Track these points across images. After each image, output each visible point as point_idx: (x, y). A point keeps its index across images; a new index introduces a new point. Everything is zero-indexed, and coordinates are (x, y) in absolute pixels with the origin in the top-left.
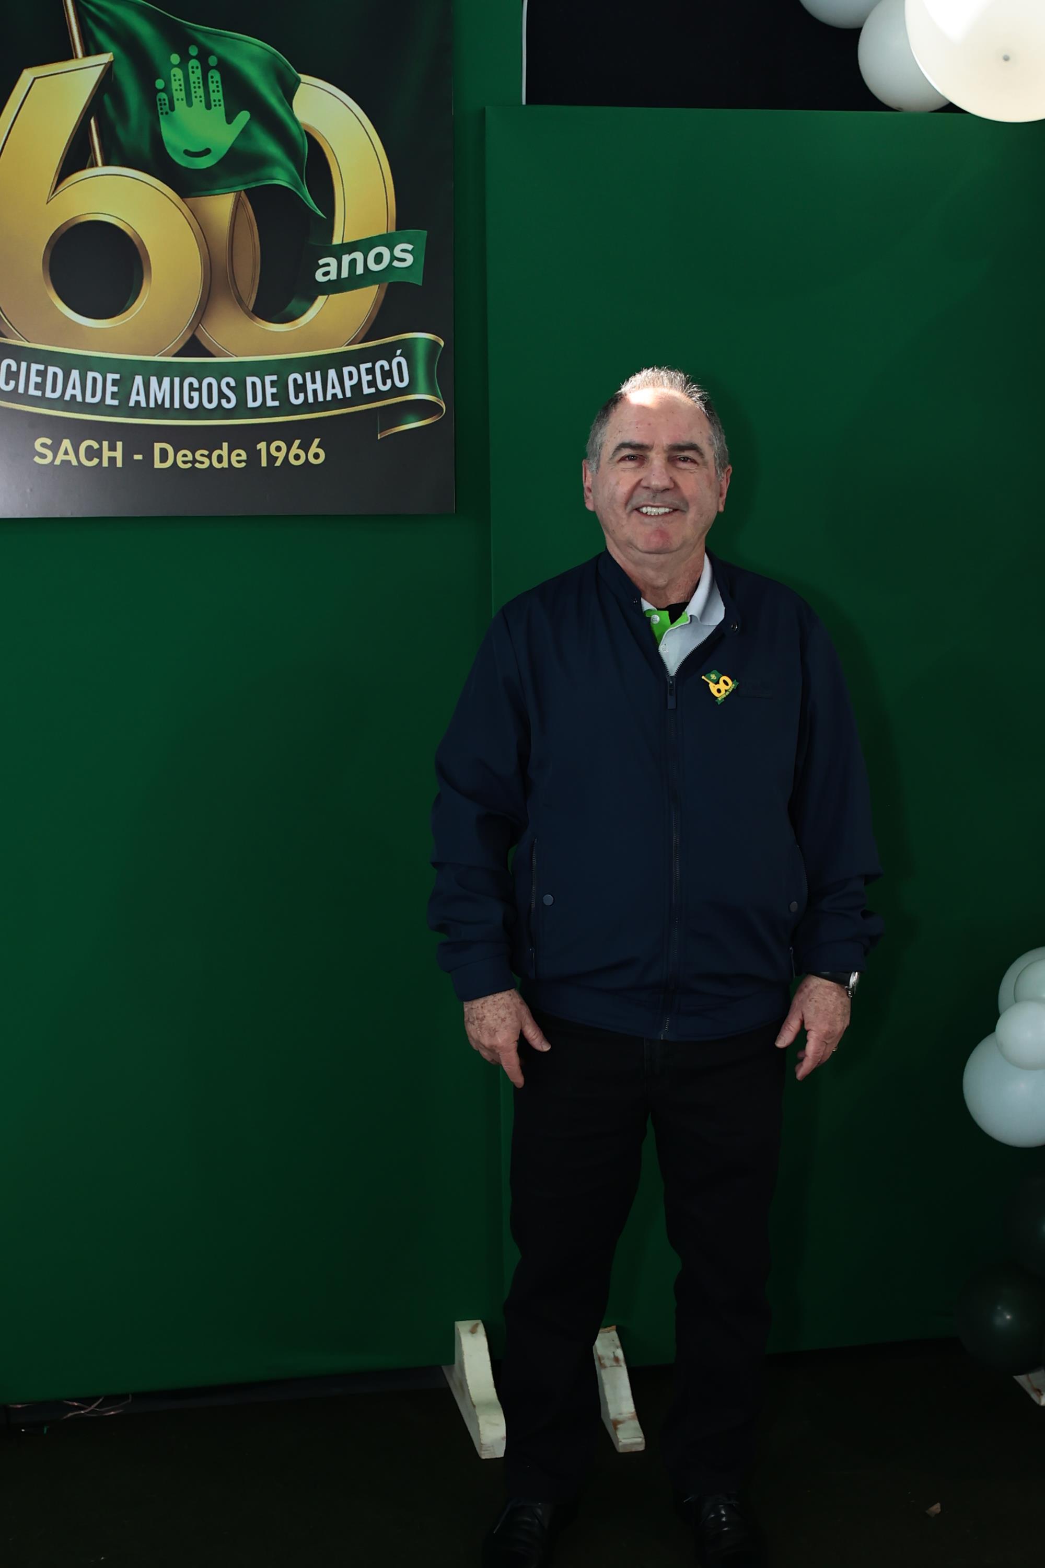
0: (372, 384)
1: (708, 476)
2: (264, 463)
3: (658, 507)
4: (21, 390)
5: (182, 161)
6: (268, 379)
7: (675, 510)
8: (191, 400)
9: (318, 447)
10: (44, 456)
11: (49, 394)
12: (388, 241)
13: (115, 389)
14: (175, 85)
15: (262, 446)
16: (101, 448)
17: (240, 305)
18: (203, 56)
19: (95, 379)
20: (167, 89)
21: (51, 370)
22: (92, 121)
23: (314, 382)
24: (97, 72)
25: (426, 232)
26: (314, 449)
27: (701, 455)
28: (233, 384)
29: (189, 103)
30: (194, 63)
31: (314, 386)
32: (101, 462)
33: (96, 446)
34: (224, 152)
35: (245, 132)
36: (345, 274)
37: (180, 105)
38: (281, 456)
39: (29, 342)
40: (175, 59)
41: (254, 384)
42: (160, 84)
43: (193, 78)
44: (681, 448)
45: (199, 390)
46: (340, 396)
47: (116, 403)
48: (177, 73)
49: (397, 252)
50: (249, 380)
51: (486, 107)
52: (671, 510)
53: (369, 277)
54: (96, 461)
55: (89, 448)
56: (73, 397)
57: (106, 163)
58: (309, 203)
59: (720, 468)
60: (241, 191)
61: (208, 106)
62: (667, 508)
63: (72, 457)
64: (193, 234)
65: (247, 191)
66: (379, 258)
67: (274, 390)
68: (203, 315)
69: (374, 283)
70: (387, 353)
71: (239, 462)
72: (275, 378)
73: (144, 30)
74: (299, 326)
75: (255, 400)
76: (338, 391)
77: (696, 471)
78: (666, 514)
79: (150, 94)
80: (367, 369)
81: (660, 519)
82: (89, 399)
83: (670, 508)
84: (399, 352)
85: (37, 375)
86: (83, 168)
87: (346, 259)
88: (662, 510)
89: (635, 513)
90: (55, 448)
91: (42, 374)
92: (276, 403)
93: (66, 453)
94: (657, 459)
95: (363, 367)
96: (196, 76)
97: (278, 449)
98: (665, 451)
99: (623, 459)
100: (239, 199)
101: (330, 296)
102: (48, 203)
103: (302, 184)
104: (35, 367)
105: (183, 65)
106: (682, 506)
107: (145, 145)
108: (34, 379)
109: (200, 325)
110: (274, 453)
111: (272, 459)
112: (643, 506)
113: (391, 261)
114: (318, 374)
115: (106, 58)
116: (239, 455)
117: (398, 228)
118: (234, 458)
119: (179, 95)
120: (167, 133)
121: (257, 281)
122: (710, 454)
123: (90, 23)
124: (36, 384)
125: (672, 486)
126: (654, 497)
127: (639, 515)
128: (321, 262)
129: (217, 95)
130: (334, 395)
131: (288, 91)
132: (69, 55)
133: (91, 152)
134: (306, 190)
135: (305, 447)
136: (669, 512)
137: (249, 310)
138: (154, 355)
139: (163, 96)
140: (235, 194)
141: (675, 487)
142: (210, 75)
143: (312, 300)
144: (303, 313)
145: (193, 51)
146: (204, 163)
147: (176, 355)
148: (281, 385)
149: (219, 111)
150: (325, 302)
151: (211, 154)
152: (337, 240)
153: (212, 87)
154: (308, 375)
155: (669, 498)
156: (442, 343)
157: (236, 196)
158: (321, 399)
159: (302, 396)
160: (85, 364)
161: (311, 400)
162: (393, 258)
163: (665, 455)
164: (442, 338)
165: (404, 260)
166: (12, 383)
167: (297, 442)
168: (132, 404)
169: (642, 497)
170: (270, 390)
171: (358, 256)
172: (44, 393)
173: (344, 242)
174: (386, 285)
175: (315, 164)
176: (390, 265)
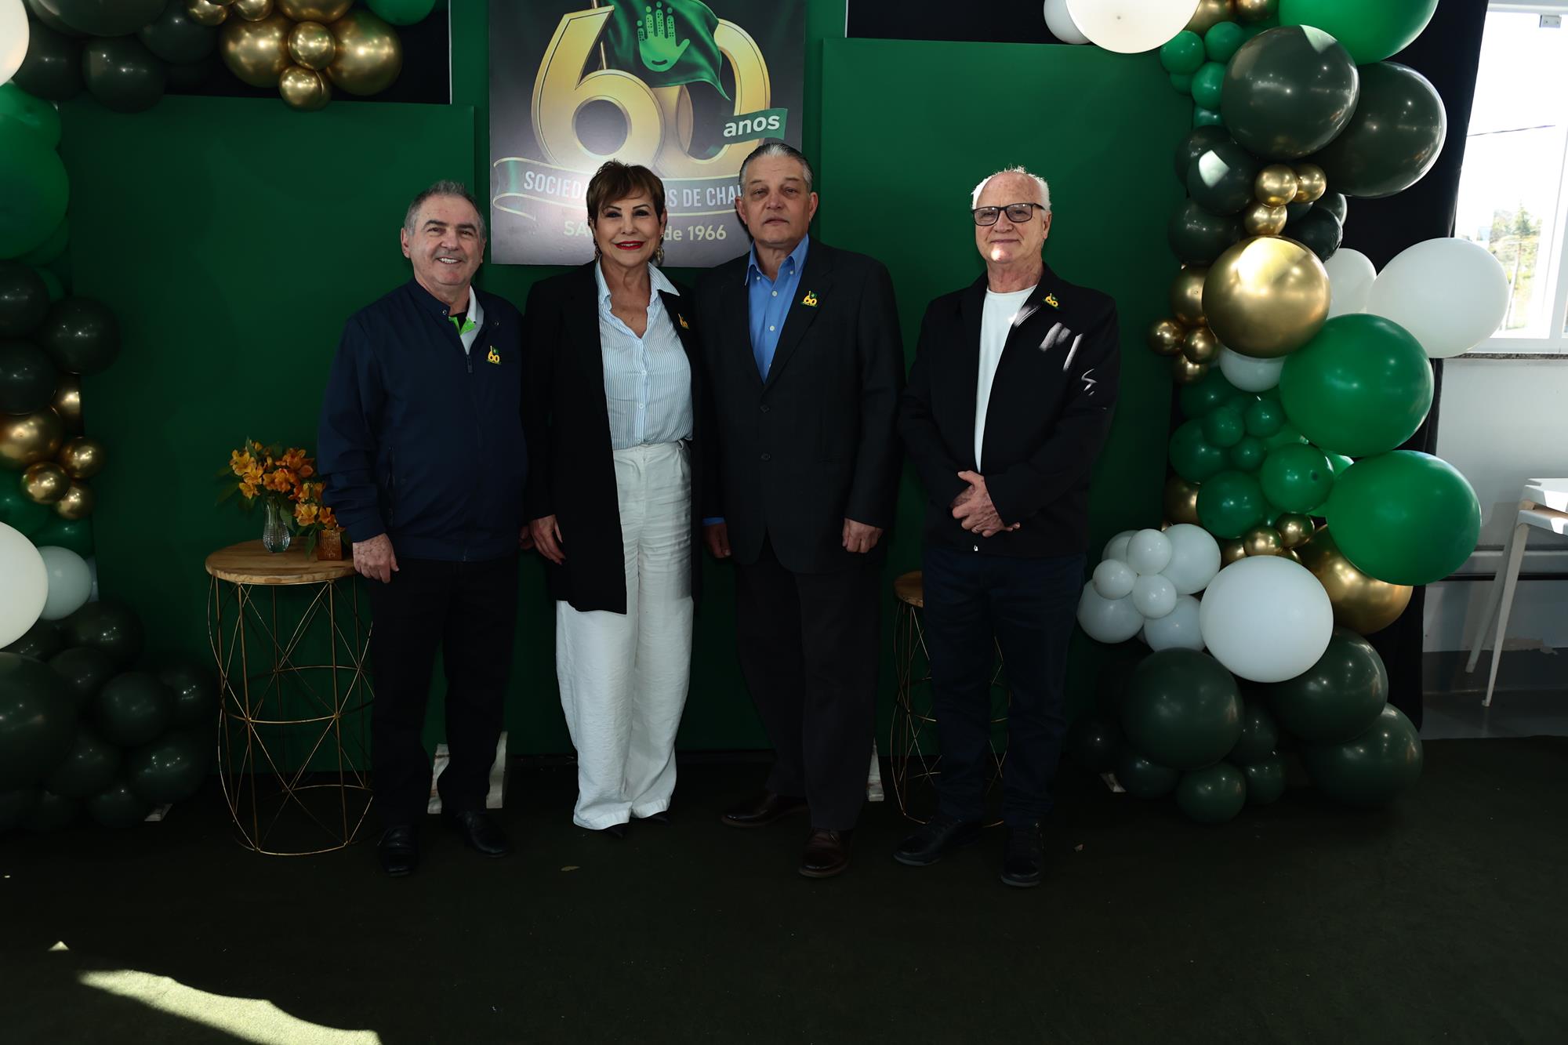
2: (692, 238)
5: (651, 67)
6: (695, 191)
9: (722, 229)
12: (765, 114)
14: (648, 24)
15: (691, 228)
17: (682, 148)
18: (665, 8)
20: (643, 26)
22: (601, 44)
23: (721, 193)
24: (605, 17)
25: (787, 110)
26: (720, 231)
28: (675, 193)
29: (656, 34)
30: (659, 12)
31: (721, 196)
34: (675, 62)
35: (687, 51)
36: (740, 132)
37: (651, 35)
38: (701, 234)
39: (561, 167)
40: (649, 9)
41: (687, 193)
42: (640, 23)
43: (658, 20)
48: (650, 17)
49: (770, 120)
50: (685, 191)
51: (824, 39)
53: (754, 134)
57: (608, 68)
58: (721, 92)
60: (684, 84)
61: (666, 36)
64: (655, 107)
65: (686, 85)
66: (759, 124)
67: (698, 197)
68: (660, 154)
69: (758, 138)
71: (678, 237)
72: (699, 190)
74: (714, 161)
75: (687, 202)
79: (634, 28)
86: (596, 70)
92: (700, 205)
96: (660, 19)
97: (700, 230)
100: (682, 89)
101: (731, 145)
102: (575, 90)
103: (718, 81)
105: (653, 13)
107: (631, 57)
109: (658, 160)
110: (697, 232)
111: (695, 237)
113: (767, 126)
114: (723, 188)
115: (610, 8)
116: (678, 233)
117: (771, 107)
118: (674, 235)
119: (650, 29)
120: (643, 51)
121: (691, 136)
128: (727, 125)
129: (672, 30)
131: (712, 28)
132: (590, 6)
133: (600, 62)
134: (720, 86)
135: (715, 230)
137: (686, 151)
139: (641, 30)
140: (680, 85)
142: (668, 18)
143: (722, 147)
144: (717, 153)
145: (659, 5)
146: (663, 68)
148: (703, 195)
149: (673, 39)
150: (728, 148)
151: (667, 63)
152: (736, 113)
153: (669, 25)
154: (718, 189)
157: (681, 87)
158: (724, 203)
159: (714, 201)
161: (719, 203)
162: (768, 124)
165: (774, 125)
167: (711, 227)
170: (696, 198)
171: (748, 122)
173: (741, 114)
174: (762, 138)
175: (725, 70)
176: (766, 128)
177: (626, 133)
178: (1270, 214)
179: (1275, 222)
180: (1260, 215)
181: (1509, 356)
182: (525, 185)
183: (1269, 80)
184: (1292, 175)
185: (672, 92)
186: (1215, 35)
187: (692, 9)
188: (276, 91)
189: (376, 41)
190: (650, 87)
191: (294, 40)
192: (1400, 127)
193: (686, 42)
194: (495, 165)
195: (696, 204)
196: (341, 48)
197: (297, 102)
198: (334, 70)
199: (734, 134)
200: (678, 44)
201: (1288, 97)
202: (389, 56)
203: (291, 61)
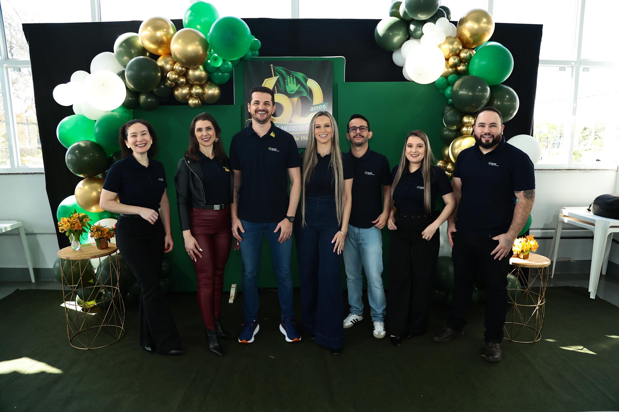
2: (302, 140)
5: (289, 92)
8: (290, 130)
12: (322, 104)
14: (288, 81)
15: (301, 137)
17: (298, 114)
18: (293, 76)
20: (287, 81)
22: (275, 87)
24: (277, 79)
25: (328, 103)
29: (291, 83)
30: (291, 77)
34: (296, 91)
35: (299, 88)
36: (315, 110)
37: (289, 84)
38: (304, 139)
40: (288, 77)
42: (286, 81)
43: (291, 79)
45: (292, 128)
48: (289, 79)
49: (323, 106)
50: (300, 127)
51: (338, 83)
57: (277, 93)
61: (293, 84)
64: (291, 104)
65: (299, 97)
66: (320, 107)
73: (284, 72)
79: (284, 82)
87: (315, 107)
96: (292, 79)
97: (304, 137)
101: (313, 113)
103: (308, 95)
105: (290, 77)
107: (284, 90)
109: (292, 118)
111: (303, 139)
115: (278, 77)
117: (323, 102)
118: (297, 139)
119: (289, 82)
120: (287, 88)
121: (301, 111)
123: (275, 72)
128: (311, 108)
129: (295, 82)
131: (306, 81)
132: (272, 77)
133: (275, 92)
134: (309, 97)
137: (299, 116)
138: (285, 123)
139: (287, 82)
140: (297, 97)
142: (294, 79)
143: (310, 114)
144: (308, 116)
145: (291, 75)
146: (293, 93)
147: (288, 123)
148: (304, 127)
149: (295, 84)
151: (294, 91)
152: (314, 104)
153: (294, 81)
162: (323, 107)
171: (317, 107)
175: (310, 92)
176: (322, 108)
177: (283, 111)
178: (468, 129)
179: (470, 131)
180: (464, 129)
181: (555, 170)
183: (464, 91)
184: (472, 118)
185: (295, 99)
186: (450, 78)
187: (301, 76)
188: (187, 103)
189: (214, 89)
190: (289, 98)
191: (192, 90)
192: (505, 103)
193: (299, 85)
194: (246, 121)
195: (303, 130)
196: (204, 91)
197: (193, 106)
198: (203, 97)
199: (313, 110)
200: (297, 86)
201: (470, 96)
202: (217, 93)
203: (191, 95)
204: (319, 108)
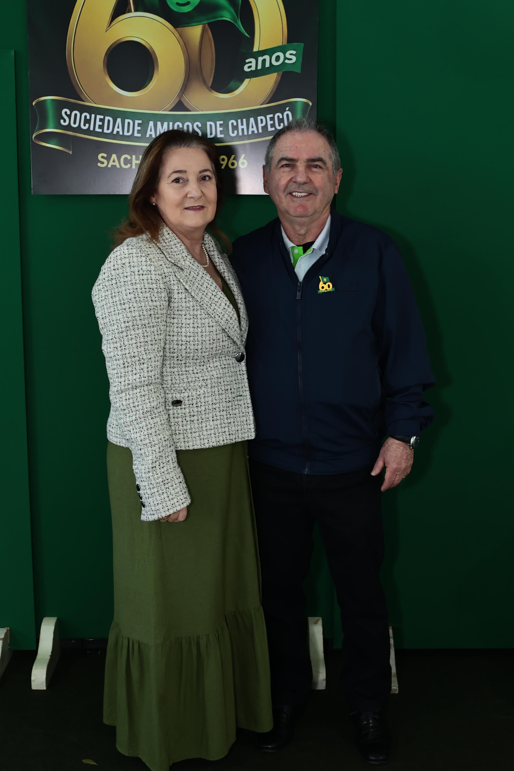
0: (273, 125)
1: (328, 175)
3: (301, 192)
4: (92, 129)
5: (175, 8)
6: (218, 123)
7: (310, 194)
9: (244, 159)
10: (102, 163)
11: (106, 131)
12: (283, 49)
13: (139, 128)
16: (131, 159)
17: (205, 84)
19: (129, 123)
21: (107, 118)
23: (242, 124)
26: (241, 160)
27: (325, 163)
28: (200, 125)
31: (242, 127)
32: (131, 166)
33: (129, 157)
34: (197, 3)
36: (259, 67)
38: (225, 163)
39: (96, 104)
41: (211, 126)
44: (314, 160)
46: (256, 132)
47: (139, 135)
49: (288, 55)
50: (209, 123)
52: (308, 194)
53: (272, 69)
54: (129, 165)
55: (125, 159)
56: (118, 132)
57: (136, 10)
58: (241, 29)
59: (335, 170)
60: (205, 24)
62: (306, 193)
63: (117, 163)
64: (180, 47)
65: (208, 24)
66: (278, 58)
67: (221, 129)
68: (185, 89)
69: (275, 72)
70: (281, 109)
72: (222, 122)
74: (235, 95)
75: (211, 134)
76: (255, 129)
77: (322, 173)
78: (305, 196)
80: (270, 118)
81: (302, 199)
82: (126, 134)
83: (307, 193)
84: (287, 109)
85: (100, 121)
88: (303, 194)
89: (289, 195)
90: (108, 159)
91: (102, 120)
92: (223, 136)
93: (114, 161)
94: (301, 166)
95: (269, 117)
97: (223, 160)
98: (305, 162)
99: (283, 166)
100: (205, 28)
101: (252, 79)
102: (106, 31)
103: (237, 19)
104: (99, 117)
106: (314, 192)
108: (98, 123)
109: (183, 95)
112: (293, 192)
113: (284, 60)
114: (244, 120)
117: (288, 42)
121: (213, 71)
122: (330, 164)
124: (99, 125)
125: (309, 180)
126: (299, 187)
127: (291, 196)
128: (247, 61)
130: (253, 132)
133: (128, 5)
134: (239, 23)
136: (307, 195)
137: (209, 86)
138: (159, 111)
140: (203, 25)
141: (309, 181)
143: (242, 81)
144: (237, 88)
146: (187, 9)
147: (171, 111)
148: (225, 126)
150: (249, 83)
151: (190, 4)
152: (255, 49)
154: (239, 121)
155: (306, 187)
156: (311, 104)
157: (203, 26)
158: (246, 133)
159: (236, 132)
160: (124, 115)
161: (240, 134)
162: (285, 58)
163: (306, 164)
164: (310, 101)
165: (291, 59)
166: (87, 125)
168: (148, 136)
169: (293, 187)
170: (219, 129)
171: (267, 57)
172: (103, 130)
173: (260, 50)
174: (281, 73)
176: (284, 62)
182: (62, 121)
194: (34, 104)
204: (275, 63)
